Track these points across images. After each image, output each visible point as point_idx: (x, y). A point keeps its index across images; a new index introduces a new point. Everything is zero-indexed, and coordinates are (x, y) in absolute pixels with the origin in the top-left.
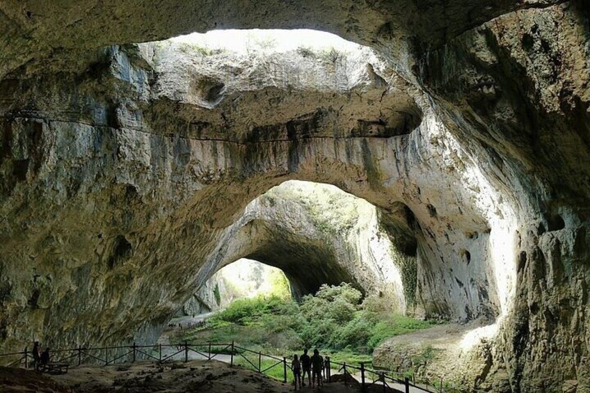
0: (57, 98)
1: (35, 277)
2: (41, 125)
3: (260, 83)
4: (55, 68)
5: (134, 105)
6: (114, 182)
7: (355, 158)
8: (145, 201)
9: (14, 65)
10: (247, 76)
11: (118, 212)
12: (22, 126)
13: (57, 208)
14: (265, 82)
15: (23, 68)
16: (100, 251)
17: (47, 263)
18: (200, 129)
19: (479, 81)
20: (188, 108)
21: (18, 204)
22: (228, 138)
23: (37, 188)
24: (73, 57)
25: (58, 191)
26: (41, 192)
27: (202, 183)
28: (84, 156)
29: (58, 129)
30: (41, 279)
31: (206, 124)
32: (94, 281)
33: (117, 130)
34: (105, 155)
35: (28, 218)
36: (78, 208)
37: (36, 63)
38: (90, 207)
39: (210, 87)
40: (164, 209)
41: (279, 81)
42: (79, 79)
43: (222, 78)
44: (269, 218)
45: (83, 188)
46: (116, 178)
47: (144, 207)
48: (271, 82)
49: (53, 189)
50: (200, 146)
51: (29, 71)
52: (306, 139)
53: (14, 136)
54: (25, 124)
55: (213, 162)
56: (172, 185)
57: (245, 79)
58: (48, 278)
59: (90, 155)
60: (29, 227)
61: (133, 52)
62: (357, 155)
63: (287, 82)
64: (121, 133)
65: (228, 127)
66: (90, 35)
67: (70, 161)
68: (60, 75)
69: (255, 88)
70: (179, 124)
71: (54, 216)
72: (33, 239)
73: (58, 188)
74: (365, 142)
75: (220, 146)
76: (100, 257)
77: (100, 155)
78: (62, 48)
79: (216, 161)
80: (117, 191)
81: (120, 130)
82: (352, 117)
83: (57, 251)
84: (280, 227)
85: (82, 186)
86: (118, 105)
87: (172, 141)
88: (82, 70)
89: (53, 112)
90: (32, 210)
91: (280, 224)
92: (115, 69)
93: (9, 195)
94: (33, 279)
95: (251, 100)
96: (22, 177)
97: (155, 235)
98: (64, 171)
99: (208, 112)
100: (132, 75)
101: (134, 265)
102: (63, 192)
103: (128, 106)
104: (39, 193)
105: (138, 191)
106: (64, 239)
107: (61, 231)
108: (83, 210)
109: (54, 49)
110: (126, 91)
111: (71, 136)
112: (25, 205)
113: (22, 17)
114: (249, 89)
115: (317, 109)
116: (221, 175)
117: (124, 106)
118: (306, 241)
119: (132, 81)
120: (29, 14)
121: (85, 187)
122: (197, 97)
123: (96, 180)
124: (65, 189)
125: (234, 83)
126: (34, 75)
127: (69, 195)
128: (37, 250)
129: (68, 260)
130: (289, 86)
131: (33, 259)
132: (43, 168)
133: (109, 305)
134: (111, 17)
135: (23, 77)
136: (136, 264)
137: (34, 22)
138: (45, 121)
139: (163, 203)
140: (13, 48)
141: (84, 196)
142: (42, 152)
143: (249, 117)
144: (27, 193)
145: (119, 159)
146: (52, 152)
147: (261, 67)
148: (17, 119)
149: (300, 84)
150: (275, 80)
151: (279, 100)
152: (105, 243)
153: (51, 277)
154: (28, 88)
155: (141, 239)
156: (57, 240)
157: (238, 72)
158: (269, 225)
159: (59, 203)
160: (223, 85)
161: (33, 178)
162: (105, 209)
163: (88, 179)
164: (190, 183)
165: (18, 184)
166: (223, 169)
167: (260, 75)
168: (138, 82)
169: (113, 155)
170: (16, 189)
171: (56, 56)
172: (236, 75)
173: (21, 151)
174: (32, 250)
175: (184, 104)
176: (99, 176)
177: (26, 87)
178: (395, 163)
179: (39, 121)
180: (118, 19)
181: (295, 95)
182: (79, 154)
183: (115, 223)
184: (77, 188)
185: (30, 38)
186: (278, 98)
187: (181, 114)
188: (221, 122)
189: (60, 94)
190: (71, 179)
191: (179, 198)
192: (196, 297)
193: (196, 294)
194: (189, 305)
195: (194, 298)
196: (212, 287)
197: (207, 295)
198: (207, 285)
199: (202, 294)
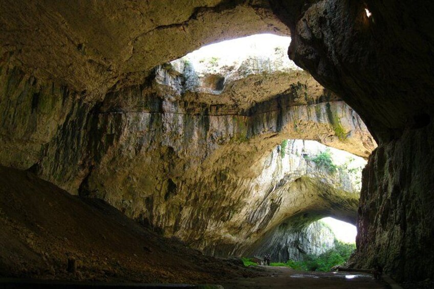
0: (130, 100)
1: (123, 201)
2: (121, 115)
3: (245, 73)
4: (130, 84)
5: (173, 99)
6: (160, 144)
7: (322, 118)
8: (181, 157)
9: (110, 85)
10: (237, 70)
11: (166, 164)
12: (113, 116)
13: (130, 161)
14: (247, 72)
15: (115, 86)
16: (159, 188)
17: (129, 193)
18: (217, 109)
19: (305, 52)
20: (203, 96)
21: (111, 159)
22: (237, 113)
23: (119, 149)
24: (137, 76)
25: (130, 151)
26: (121, 151)
27: (219, 144)
28: (144, 131)
29: (131, 117)
30: (126, 202)
31: (222, 105)
32: (157, 207)
33: (162, 114)
34: (156, 129)
35: (116, 166)
36: (141, 160)
37: (121, 82)
38: (148, 160)
39: (218, 81)
40: (194, 162)
41: (256, 70)
42: (142, 87)
43: (223, 74)
44: (313, 176)
45: (143, 149)
46: (161, 142)
47: (180, 161)
48: (251, 71)
49: (127, 149)
50: (217, 120)
51: (118, 87)
52: (288, 107)
53: (109, 122)
54: (114, 115)
55: (225, 129)
56: (199, 146)
57: (236, 72)
58: (130, 202)
59: (147, 129)
60: (117, 171)
61: (169, 68)
62: (324, 116)
63: (262, 70)
64: (164, 116)
65: (237, 106)
66: (140, 64)
67: (136, 134)
68: (133, 87)
69: (242, 77)
70: (203, 107)
71: (129, 165)
72: (120, 179)
73: (130, 149)
74: (328, 106)
75: (230, 119)
76: (160, 192)
77: (152, 129)
78: (130, 73)
79: (227, 129)
80: (164, 150)
81: (164, 114)
82: (317, 88)
83: (134, 186)
84: (323, 183)
85: (143, 147)
86: (163, 99)
87: (198, 118)
88: (143, 82)
89: (129, 107)
90: (117, 161)
91: (323, 180)
92: (158, 79)
93: (106, 153)
94: (121, 202)
95: (242, 85)
96: (112, 144)
97: (191, 179)
98: (133, 139)
99: (218, 97)
100: (170, 82)
101: (181, 199)
102: (133, 151)
103: (169, 99)
104: (120, 152)
105: (175, 150)
106: (137, 179)
107: (134, 174)
108: (144, 162)
109: (127, 74)
110: (167, 91)
111: (137, 119)
112: (114, 159)
113: (103, 61)
114: (239, 79)
115: (291, 85)
116: (231, 138)
117: (167, 99)
118: (345, 195)
119: (170, 84)
120: (105, 59)
121: (144, 149)
122: (210, 89)
123: (151, 144)
124: (134, 150)
125: (230, 76)
126: (121, 89)
127: (136, 152)
128: (123, 185)
129: (140, 192)
130: (264, 72)
131: (121, 190)
132: (121, 138)
133: (168, 224)
134: (145, 52)
135: (115, 91)
136: (183, 199)
137: (109, 63)
138: (124, 113)
139: (194, 158)
140: (104, 77)
141: (144, 153)
142: (121, 129)
143: (248, 97)
144: (114, 152)
145: (163, 131)
146: (125, 129)
147: (244, 63)
148: (111, 113)
149: (271, 70)
150: (254, 70)
151: (260, 83)
152: (161, 183)
153: (131, 201)
154: (117, 96)
155: (183, 182)
156: (133, 180)
157: (231, 69)
158: (314, 182)
159: (131, 158)
160: (224, 78)
161: (117, 144)
162: (157, 162)
163: (146, 144)
164: (211, 144)
165: (110, 147)
166: (232, 134)
167: (244, 69)
168: (174, 84)
169: (160, 129)
170: (109, 150)
171: (129, 77)
172: (231, 71)
173: (112, 129)
174: (120, 185)
175: (200, 94)
176: (151, 142)
177: (117, 95)
178: (351, 120)
179: (121, 113)
180: (149, 52)
181: (270, 78)
182: (141, 130)
183: (165, 171)
184: (140, 148)
185: (110, 71)
186: (259, 81)
187: (201, 100)
188: (231, 103)
189: (132, 97)
190: (137, 144)
191: (205, 155)
192: (300, 250)
193: (300, 247)
194: (293, 255)
195: (298, 250)
196: (315, 244)
197: (310, 249)
198: (310, 240)
199: (305, 248)
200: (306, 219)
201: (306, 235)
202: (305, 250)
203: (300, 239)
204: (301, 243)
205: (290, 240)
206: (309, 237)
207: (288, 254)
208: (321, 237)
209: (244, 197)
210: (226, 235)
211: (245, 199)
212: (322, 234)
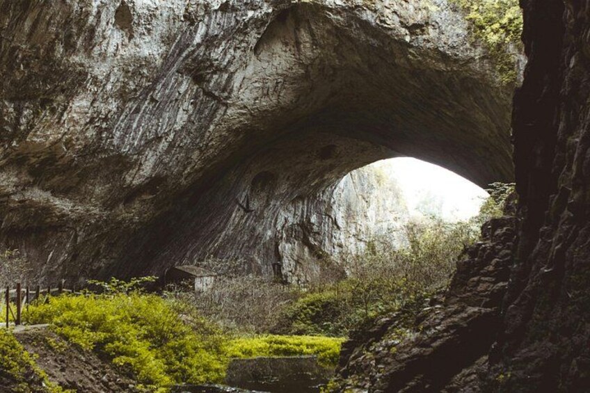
192: (311, 248)
193: (313, 242)
194: (293, 263)
195: (306, 249)
196: (353, 231)
197: (340, 246)
198: (341, 222)
199: (327, 242)
200: (329, 162)
201: (330, 208)
202: (327, 248)
203: (314, 219)
204: (315, 228)
205: (286, 220)
206: (339, 215)
207: (279, 257)
208: (371, 213)
209: (70, 47)
210: (28, 195)
211: (76, 59)
212: (373, 205)
